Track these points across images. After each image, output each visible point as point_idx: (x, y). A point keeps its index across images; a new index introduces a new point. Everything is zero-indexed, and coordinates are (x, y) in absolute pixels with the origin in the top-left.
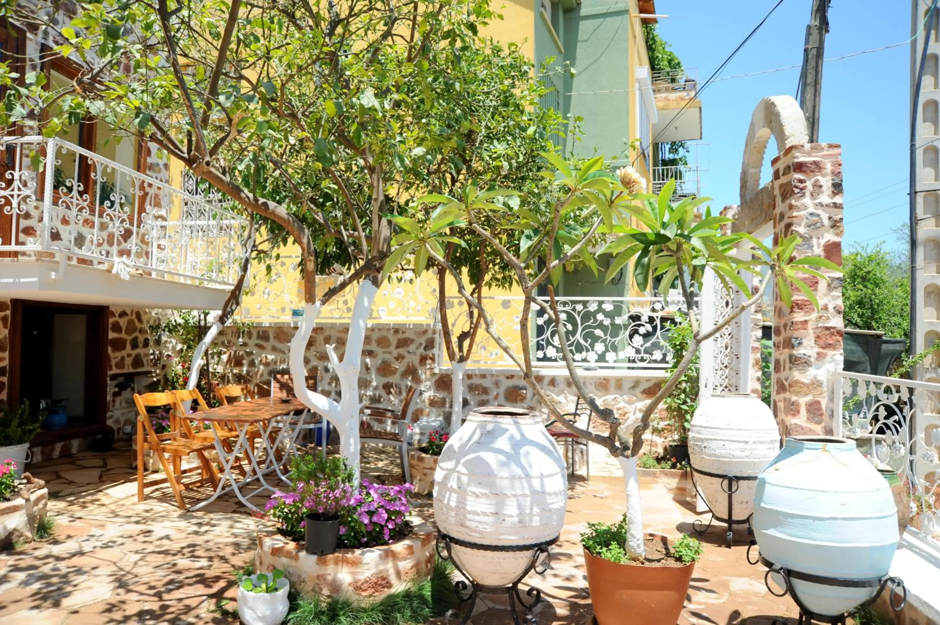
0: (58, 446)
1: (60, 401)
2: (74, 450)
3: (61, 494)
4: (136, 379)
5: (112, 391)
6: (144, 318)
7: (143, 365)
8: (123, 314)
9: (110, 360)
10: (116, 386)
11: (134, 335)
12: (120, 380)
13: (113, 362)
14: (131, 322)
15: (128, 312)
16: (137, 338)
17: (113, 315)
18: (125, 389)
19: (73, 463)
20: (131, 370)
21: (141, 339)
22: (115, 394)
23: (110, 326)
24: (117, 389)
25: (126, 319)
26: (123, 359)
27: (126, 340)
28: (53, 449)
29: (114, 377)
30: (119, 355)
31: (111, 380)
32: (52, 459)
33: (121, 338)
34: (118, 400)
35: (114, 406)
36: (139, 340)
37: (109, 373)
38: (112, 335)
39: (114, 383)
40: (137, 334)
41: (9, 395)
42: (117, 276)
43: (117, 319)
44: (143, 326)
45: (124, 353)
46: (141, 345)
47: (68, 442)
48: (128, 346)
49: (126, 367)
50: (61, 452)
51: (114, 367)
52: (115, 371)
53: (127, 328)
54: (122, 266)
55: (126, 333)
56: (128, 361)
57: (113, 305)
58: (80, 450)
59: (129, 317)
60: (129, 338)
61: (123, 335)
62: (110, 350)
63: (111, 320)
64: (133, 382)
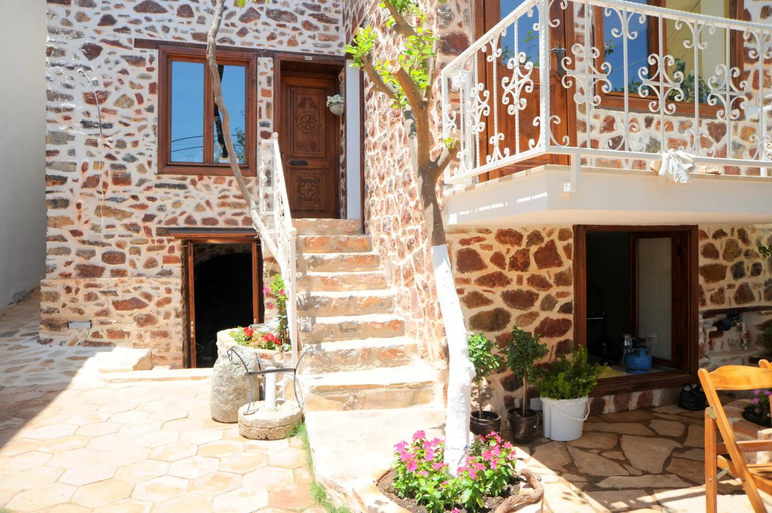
0: (636, 397)
1: (644, 340)
2: (656, 402)
3: (602, 484)
4: (744, 316)
5: (708, 331)
6: (752, 237)
7: (752, 298)
8: (719, 234)
9: (702, 293)
10: (714, 325)
11: (736, 261)
12: (719, 317)
13: (707, 296)
14: (731, 244)
15: (728, 231)
16: (741, 263)
17: (705, 236)
18: (728, 329)
19: (646, 423)
20: (734, 305)
21: (748, 264)
22: (713, 335)
23: (700, 250)
24: (715, 329)
25: (724, 240)
26: (721, 291)
27: (726, 268)
28: (629, 400)
29: (708, 314)
30: (716, 286)
31: (704, 317)
32: (628, 410)
33: (717, 265)
34: (717, 342)
35: (711, 348)
36: (745, 266)
37: (702, 309)
38: (703, 261)
39: (711, 320)
40: (742, 258)
41: (576, 334)
42: (667, 178)
43: (710, 240)
44: (750, 248)
45: (723, 283)
46: (748, 273)
47: (647, 392)
48: (729, 275)
49: (727, 301)
50: (638, 403)
51: (708, 302)
52: (710, 306)
53: (725, 252)
54: (674, 163)
55: (724, 258)
56: (730, 294)
57: (702, 223)
58: (664, 403)
59: (729, 237)
60: (729, 264)
61: (721, 261)
62: (701, 280)
63: (702, 243)
64: (739, 319)
